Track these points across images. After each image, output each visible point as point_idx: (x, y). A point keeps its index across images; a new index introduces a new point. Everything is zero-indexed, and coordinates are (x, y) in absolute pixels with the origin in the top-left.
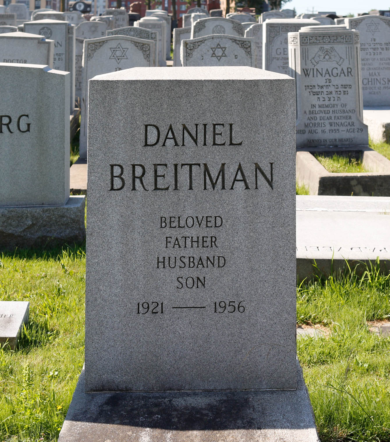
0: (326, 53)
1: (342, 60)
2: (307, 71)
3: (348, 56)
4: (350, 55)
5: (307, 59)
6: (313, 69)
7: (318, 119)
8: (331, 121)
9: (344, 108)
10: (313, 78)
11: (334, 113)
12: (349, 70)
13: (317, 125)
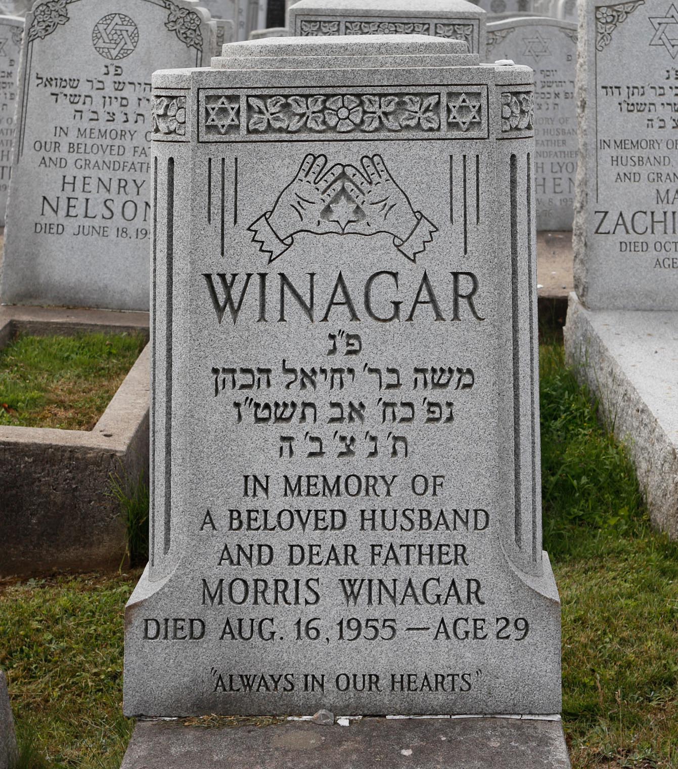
0: (338, 186)
1: (425, 227)
2: (228, 288)
3: (458, 206)
4: (471, 201)
5: (229, 218)
6: (263, 276)
7: (282, 557)
8: (350, 571)
9: (427, 501)
10: (262, 326)
11: (368, 523)
12: (465, 286)
13: (270, 596)
